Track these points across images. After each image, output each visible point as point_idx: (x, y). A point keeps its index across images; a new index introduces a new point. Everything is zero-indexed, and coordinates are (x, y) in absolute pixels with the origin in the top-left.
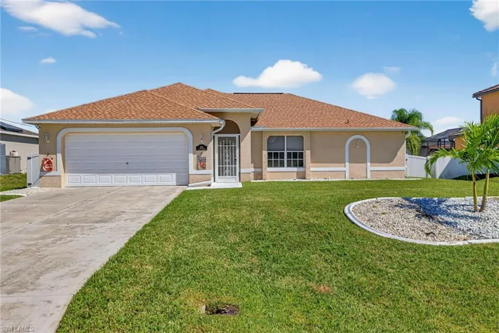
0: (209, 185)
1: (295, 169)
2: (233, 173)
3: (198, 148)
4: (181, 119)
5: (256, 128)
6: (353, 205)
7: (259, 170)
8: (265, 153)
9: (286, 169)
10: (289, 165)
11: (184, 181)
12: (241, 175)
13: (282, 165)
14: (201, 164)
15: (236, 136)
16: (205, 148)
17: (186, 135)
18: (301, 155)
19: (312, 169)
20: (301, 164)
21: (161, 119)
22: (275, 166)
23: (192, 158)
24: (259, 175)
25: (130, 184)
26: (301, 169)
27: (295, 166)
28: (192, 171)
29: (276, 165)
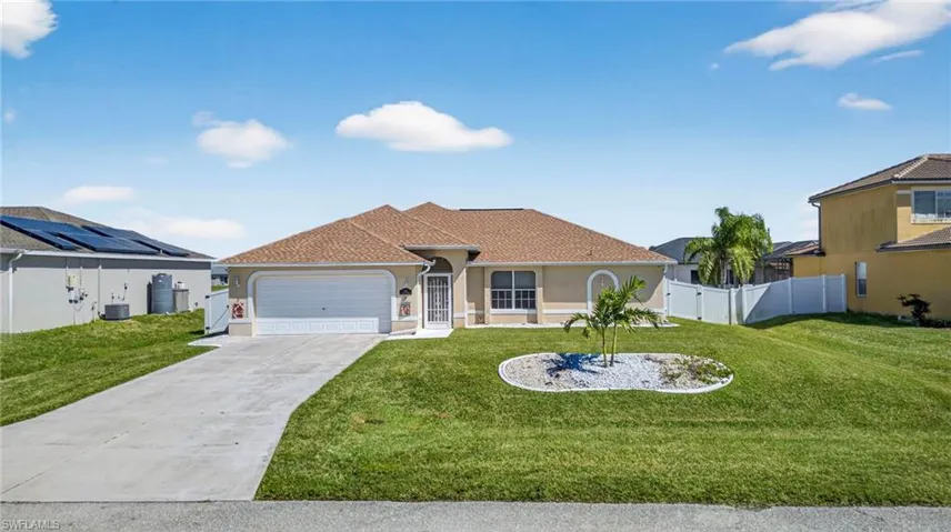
0: (414, 334)
1: (526, 311)
2: (444, 318)
3: (402, 292)
4: (382, 261)
5: (476, 263)
6: (505, 363)
7: (480, 312)
8: (488, 292)
9: (513, 310)
10: (518, 306)
11: (386, 328)
12: (455, 321)
13: (509, 306)
14: (405, 309)
15: (449, 275)
16: (409, 292)
17: (388, 277)
18: (533, 294)
19: (545, 311)
20: (533, 306)
21: (360, 261)
22: (500, 307)
23: (396, 302)
24: (480, 319)
25: (326, 331)
26: (532, 311)
27: (525, 306)
28: (395, 317)
29: (502, 306)
